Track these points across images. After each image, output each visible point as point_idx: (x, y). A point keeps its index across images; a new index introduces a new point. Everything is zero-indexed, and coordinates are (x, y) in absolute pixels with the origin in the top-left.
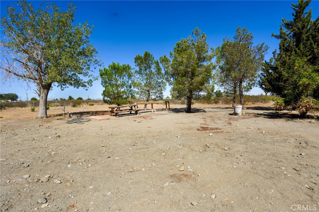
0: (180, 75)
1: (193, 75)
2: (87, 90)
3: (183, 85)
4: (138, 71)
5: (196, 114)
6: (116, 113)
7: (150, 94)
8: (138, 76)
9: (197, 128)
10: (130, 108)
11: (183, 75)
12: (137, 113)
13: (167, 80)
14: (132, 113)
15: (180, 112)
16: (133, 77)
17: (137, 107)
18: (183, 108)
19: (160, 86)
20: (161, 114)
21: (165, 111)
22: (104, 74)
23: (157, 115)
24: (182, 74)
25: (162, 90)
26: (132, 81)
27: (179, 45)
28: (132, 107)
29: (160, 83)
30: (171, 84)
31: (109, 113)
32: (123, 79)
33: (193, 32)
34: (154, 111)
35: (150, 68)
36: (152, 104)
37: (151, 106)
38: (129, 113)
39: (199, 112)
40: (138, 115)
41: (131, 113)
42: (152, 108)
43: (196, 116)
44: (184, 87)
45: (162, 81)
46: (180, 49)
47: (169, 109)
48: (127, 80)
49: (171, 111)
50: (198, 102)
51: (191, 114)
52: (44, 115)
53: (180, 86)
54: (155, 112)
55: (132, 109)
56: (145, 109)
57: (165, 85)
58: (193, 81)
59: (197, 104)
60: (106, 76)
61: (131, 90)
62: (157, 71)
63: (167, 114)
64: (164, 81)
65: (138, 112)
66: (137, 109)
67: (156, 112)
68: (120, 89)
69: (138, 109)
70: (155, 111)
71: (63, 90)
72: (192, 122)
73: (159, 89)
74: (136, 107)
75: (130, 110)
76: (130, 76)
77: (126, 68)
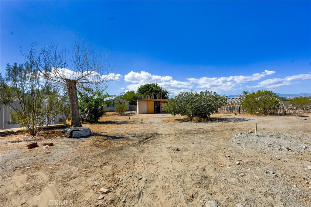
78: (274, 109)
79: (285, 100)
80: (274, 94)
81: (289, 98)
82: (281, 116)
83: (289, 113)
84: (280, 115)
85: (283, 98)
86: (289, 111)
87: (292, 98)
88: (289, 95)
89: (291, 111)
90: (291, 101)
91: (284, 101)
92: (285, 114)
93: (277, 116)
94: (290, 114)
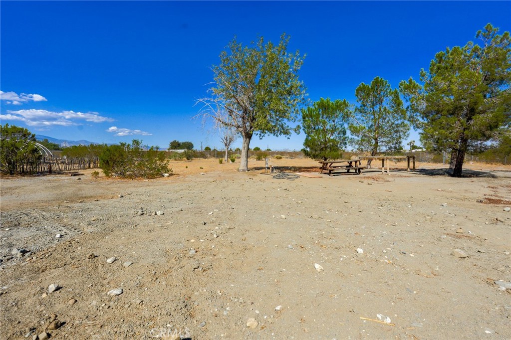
0: (444, 112)
1: (472, 112)
2: (289, 138)
3: (448, 129)
4: (359, 108)
5: (474, 179)
6: (330, 171)
7: (378, 143)
8: (359, 116)
9: (477, 199)
10: (348, 165)
11: (451, 112)
12: (359, 172)
13: (412, 120)
14: (350, 171)
15: (435, 175)
16: (351, 119)
17: (360, 164)
18: (442, 169)
19: (396, 132)
20: (401, 176)
21: (406, 172)
22: (307, 115)
23: (393, 176)
24: (448, 111)
25: (400, 137)
26: (350, 125)
27: (441, 58)
28: (351, 162)
29: (397, 126)
30: (418, 128)
31: (318, 170)
32: (334, 121)
33: (480, 32)
34: (386, 172)
35: (381, 102)
36: (383, 160)
37: (381, 163)
38: (346, 171)
39: (478, 177)
40: (361, 175)
41: (348, 172)
42: (383, 166)
43: (472, 183)
44: (450, 133)
45: (403, 123)
46: (443, 65)
47: (414, 169)
48: (340, 123)
49: (418, 173)
50: (475, 160)
51: (461, 178)
52: (245, 168)
53: (443, 131)
54: (388, 172)
55: (350, 166)
56: (369, 167)
57: (408, 130)
58: (472, 122)
59: (471, 162)
60: (310, 119)
61: (346, 138)
62: (393, 107)
63: (412, 177)
64: (406, 122)
65: (361, 170)
66: (359, 166)
67: (390, 173)
68: (329, 136)
69: (361, 166)
70: (388, 170)
71: (262, 139)
72: (466, 191)
73: (394, 136)
74: (358, 163)
75: (347, 167)
76: (346, 117)
77: (341, 105)
78: (32, 163)
79: (58, 149)
80: (31, 136)
81: (64, 145)
82: (44, 175)
83: (58, 170)
84: (43, 173)
85: (55, 145)
86: (59, 166)
87: (69, 146)
88: (65, 141)
89: (62, 167)
90: (66, 151)
91: (56, 149)
92: (50, 172)
93: (36, 176)
94: (60, 172)
